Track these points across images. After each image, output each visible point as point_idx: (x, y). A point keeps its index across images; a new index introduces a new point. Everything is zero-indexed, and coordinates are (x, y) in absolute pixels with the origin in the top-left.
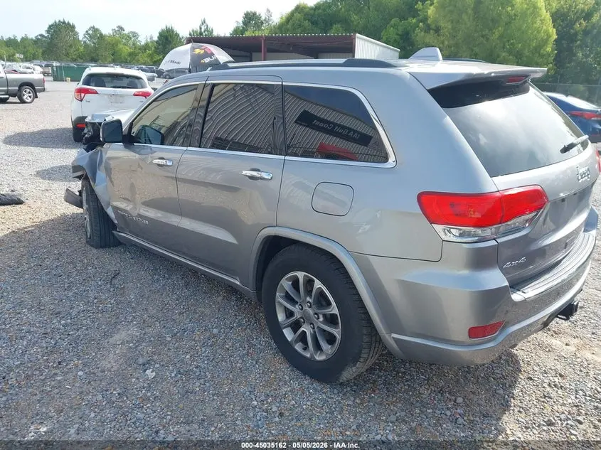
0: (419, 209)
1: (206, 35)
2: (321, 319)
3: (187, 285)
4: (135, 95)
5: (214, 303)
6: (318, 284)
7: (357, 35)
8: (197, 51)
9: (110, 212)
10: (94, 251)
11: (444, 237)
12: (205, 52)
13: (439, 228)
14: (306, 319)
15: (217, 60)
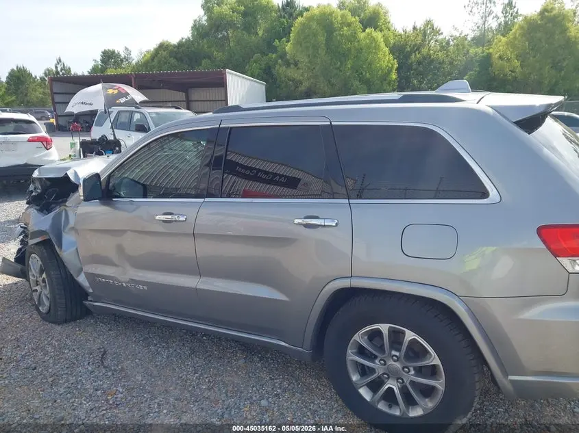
0: (542, 243)
1: (63, 74)
2: (412, 372)
3: (193, 351)
4: (29, 141)
5: (238, 368)
6: (410, 335)
7: (227, 70)
8: (110, 91)
9: (82, 279)
10: (58, 328)
11: (570, 270)
12: (119, 92)
13: (565, 261)
14: (391, 374)
15: (133, 99)
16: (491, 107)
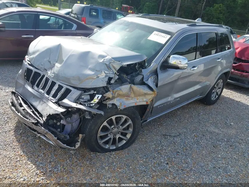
16: (223, 27)
